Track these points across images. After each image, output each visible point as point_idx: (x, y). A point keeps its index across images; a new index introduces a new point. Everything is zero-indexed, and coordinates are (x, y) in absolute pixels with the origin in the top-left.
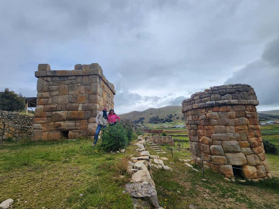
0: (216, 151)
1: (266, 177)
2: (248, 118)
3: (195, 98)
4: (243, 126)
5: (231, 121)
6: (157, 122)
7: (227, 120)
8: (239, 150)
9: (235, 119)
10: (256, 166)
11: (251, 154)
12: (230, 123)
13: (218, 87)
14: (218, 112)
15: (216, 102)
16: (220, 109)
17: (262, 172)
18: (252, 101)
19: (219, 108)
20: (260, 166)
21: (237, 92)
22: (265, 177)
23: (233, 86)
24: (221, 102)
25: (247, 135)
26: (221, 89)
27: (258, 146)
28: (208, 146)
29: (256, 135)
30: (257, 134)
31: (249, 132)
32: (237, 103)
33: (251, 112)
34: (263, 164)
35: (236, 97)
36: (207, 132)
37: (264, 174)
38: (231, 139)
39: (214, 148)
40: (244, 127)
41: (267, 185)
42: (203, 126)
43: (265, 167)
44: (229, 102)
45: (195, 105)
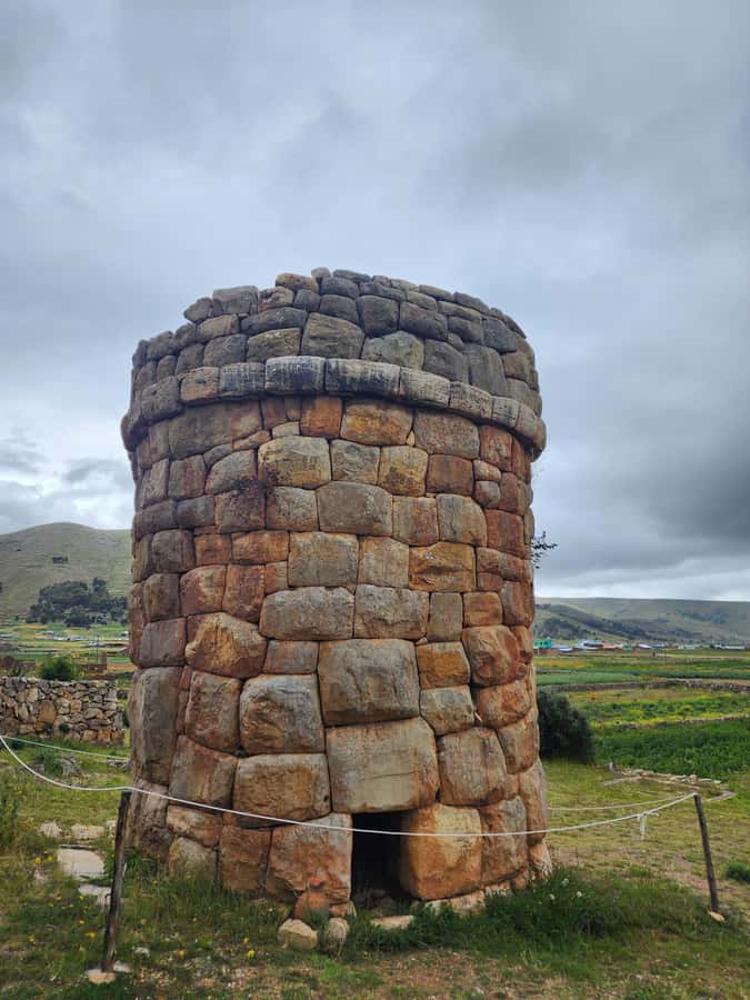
0: (275, 715)
1: (526, 873)
2: (484, 505)
3: (210, 326)
4: (454, 548)
5: (393, 510)
6: (91, 615)
7: (375, 496)
8: (410, 702)
9: (420, 499)
10: (484, 805)
11: (466, 727)
12: (388, 519)
13: (359, 279)
14: (329, 442)
15: (326, 366)
16: (348, 420)
17: (509, 836)
18: (514, 403)
19: (344, 412)
20: (501, 806)
21: (452, 337)
22: (519, 872)
23: (438, 298)
24: (354, 367)
25: (467, 602)
26: (374, 292)
27: (511, 681)
28: (232, 683)
29: (510, 608)
30: (514, 608)
31: (479, 590)
32: (442, 398)
33: (502, 471)
34: (520, 792)
35: (442, 364)
36: (242, 579)
37: (518, 852)
38: (376, 627)
39: (263, 699)
40: (457, 555)
41: (519, 928)
42: (228, 533)
43: (527, 805)
44: (401, 380)
45: (198, 373)
